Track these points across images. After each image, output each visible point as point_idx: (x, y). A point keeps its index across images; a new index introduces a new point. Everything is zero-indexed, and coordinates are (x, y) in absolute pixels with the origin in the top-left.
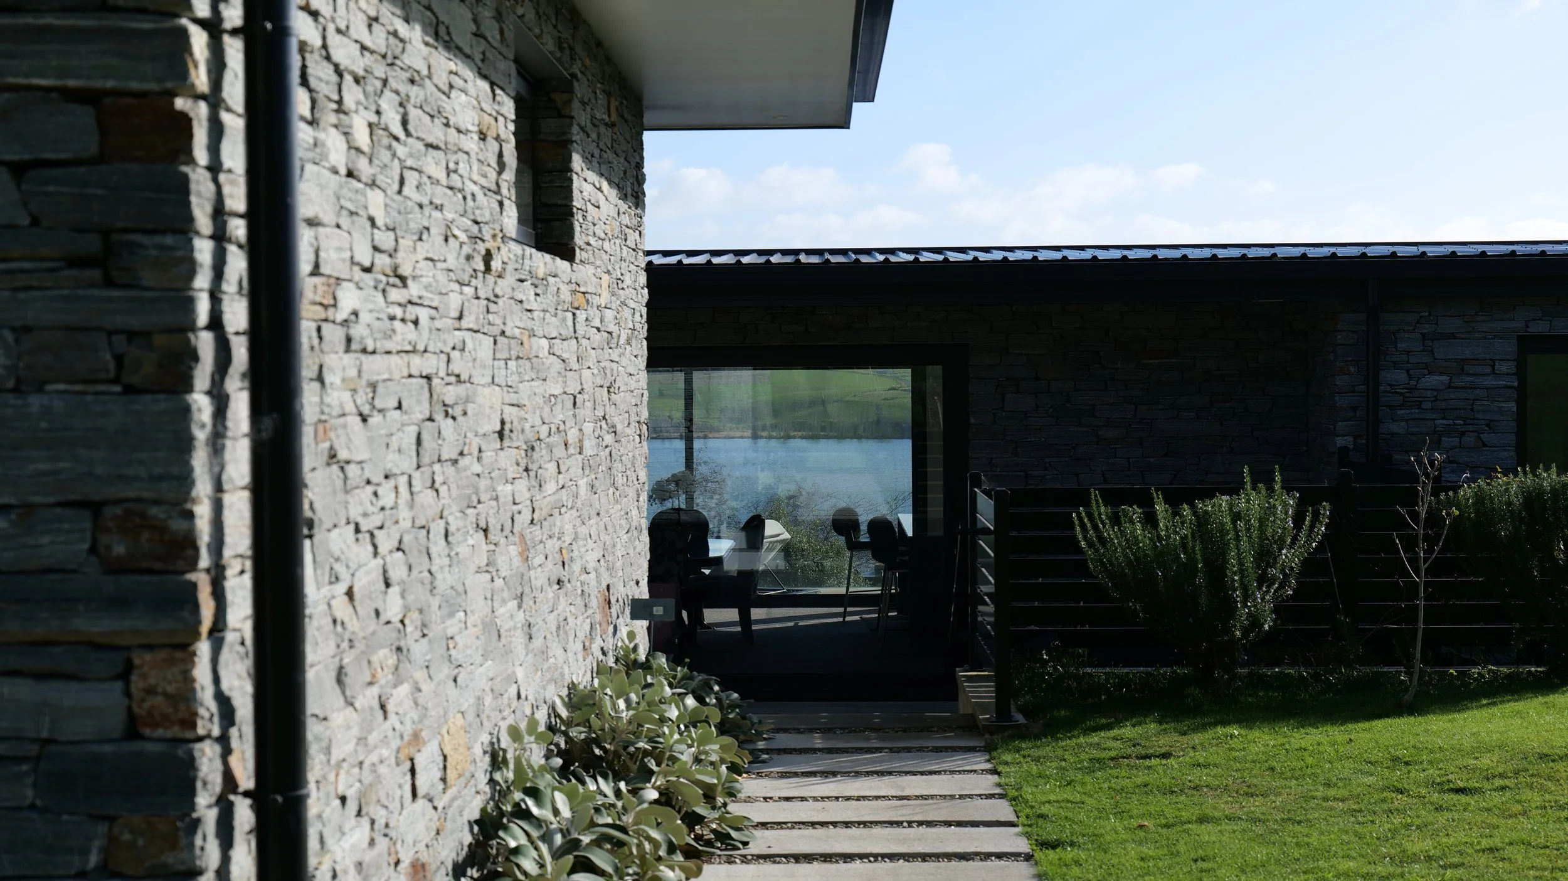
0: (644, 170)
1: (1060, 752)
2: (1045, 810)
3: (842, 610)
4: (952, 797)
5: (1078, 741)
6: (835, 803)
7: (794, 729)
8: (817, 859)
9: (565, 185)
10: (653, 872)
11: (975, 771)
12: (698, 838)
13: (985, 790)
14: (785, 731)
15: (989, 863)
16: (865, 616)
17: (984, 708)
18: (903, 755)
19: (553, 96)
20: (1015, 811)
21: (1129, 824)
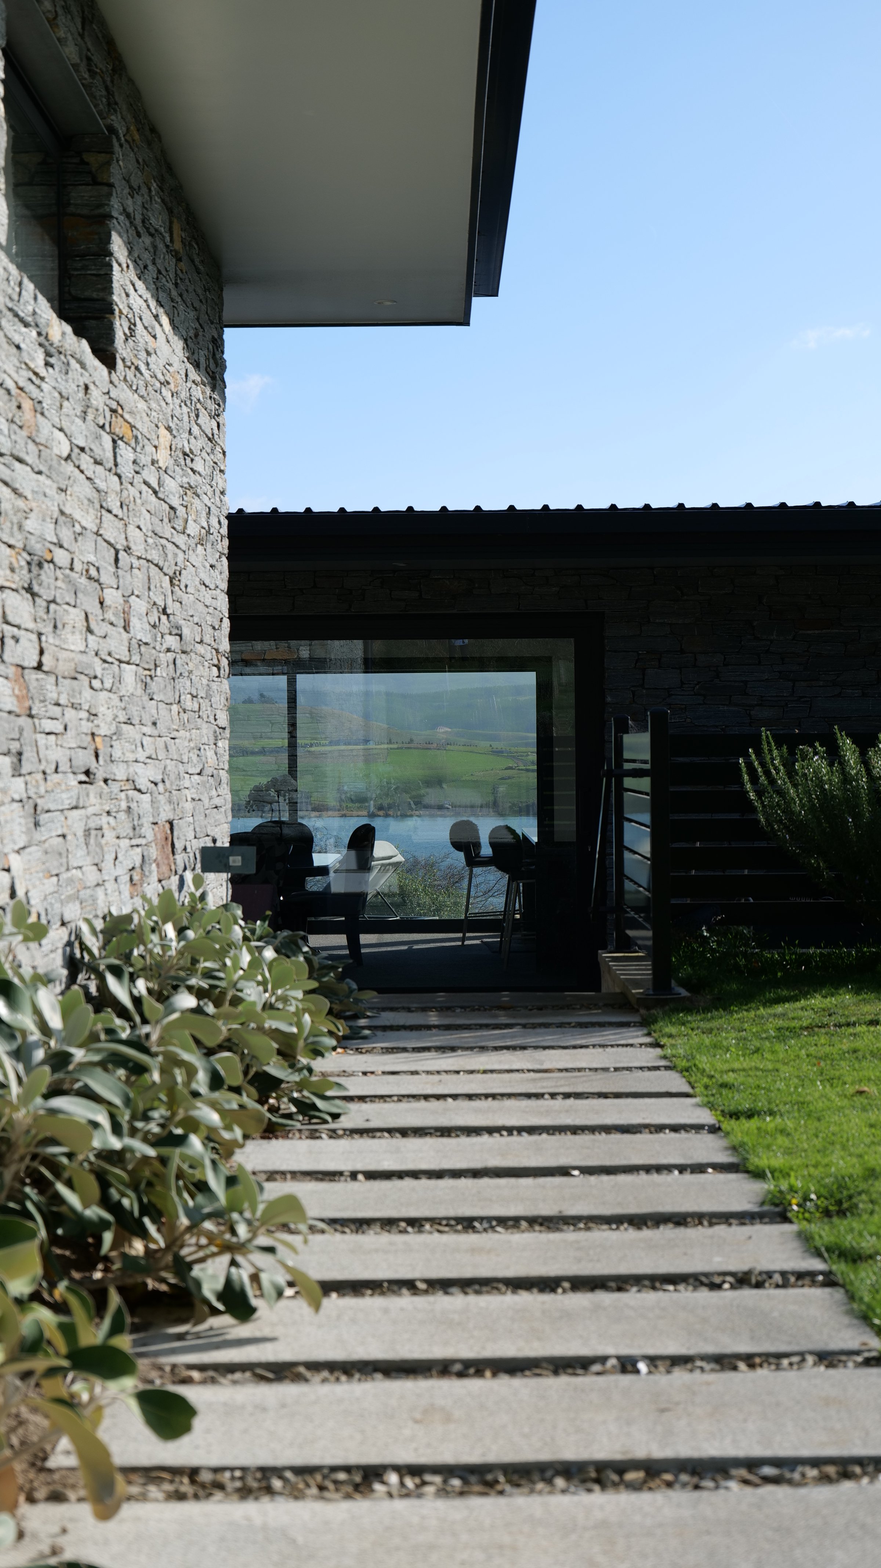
0: (225, 356)
1: (737, 1024)
2: (730, 1078)
3: (460, 935)
4: (606, 1070)
5: (758, 1012)
6: (455, 1076)
7: (403, 1008)
8: (431, 1134)
9: (102, 272)
10: (187, 1110)
11: (632, 1045)
12: (273, 1110)
13: (648, 1062)
14: (392, 1009)
15: (662, 1135)
16: (485, 940)
17: (637, 984)
18: (538, 1030)
19: (86, 157)
20: (690, 1083)
21: (843, 1091)
